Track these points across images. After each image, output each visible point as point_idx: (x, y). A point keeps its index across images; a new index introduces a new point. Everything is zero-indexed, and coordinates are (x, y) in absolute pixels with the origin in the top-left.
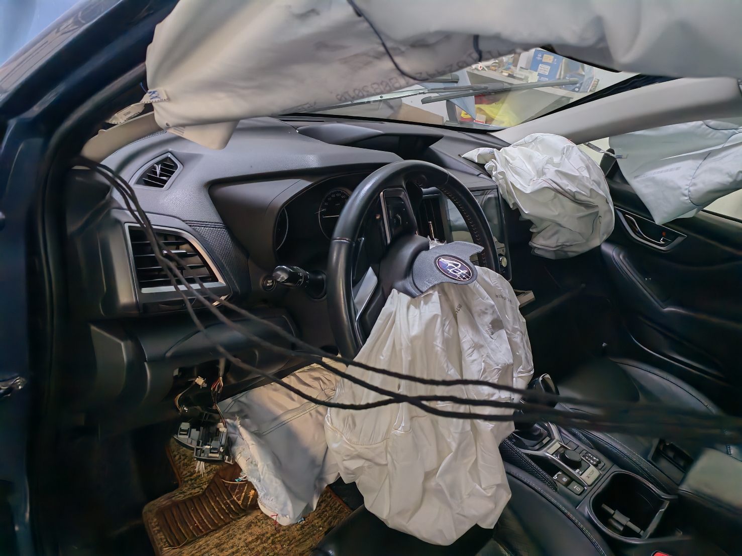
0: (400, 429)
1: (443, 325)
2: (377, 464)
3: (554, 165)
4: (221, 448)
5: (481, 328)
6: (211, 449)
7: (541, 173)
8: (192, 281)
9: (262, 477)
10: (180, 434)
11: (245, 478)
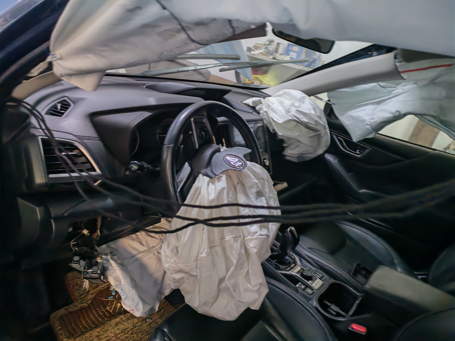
0: (204, 253)
1: (228, 194)
2: (192, 276)
3: (295, 107)
4: (99, 271)
5: (250, 196)
6: (92, 272)
7: (288, 111)
8: (81, 171)
9: (124, 288)
10: (74, 263)
11: (113, 289)
